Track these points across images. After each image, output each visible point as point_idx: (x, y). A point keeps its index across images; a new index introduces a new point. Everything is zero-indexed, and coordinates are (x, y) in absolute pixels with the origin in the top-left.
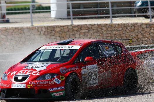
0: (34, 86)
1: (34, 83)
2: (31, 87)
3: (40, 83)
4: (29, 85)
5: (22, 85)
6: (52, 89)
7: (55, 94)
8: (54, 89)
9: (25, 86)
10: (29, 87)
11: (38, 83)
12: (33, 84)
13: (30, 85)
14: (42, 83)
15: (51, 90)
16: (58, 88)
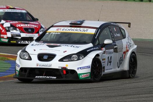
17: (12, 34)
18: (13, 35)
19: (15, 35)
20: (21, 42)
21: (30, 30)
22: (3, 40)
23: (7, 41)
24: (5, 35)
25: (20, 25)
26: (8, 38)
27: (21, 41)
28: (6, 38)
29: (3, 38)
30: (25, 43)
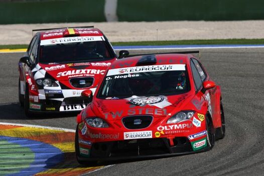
0: (166, 133)
1: (166, 129)
2: (161, 135)
3: (175, 128)
4: (157, 133)
5: (145, 134)
6: (193, 136)
7: (197, 143)
8: (195, 136)
9: (151, 134)
10: (157, 136)
11: (172, 128)
12: (164, 131)
13: (160, 132)
14: (178, 128)
15: (192, 138)
16: (200, 134)
17: (47, 92)
18: (50, 95)
19: (53, 95)
20: (67, 109)
21: (83, 83)
22: (32, 106)
23: (39, 107)
24: (35, 97)
25: (65, 74)
26: (41, 101)
27: (66, 107)
28: (37, 101)
29: (33, 101)
30: (74, 110)
